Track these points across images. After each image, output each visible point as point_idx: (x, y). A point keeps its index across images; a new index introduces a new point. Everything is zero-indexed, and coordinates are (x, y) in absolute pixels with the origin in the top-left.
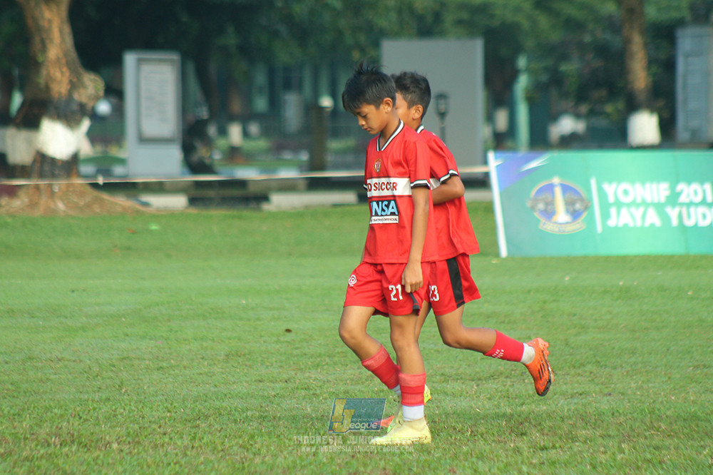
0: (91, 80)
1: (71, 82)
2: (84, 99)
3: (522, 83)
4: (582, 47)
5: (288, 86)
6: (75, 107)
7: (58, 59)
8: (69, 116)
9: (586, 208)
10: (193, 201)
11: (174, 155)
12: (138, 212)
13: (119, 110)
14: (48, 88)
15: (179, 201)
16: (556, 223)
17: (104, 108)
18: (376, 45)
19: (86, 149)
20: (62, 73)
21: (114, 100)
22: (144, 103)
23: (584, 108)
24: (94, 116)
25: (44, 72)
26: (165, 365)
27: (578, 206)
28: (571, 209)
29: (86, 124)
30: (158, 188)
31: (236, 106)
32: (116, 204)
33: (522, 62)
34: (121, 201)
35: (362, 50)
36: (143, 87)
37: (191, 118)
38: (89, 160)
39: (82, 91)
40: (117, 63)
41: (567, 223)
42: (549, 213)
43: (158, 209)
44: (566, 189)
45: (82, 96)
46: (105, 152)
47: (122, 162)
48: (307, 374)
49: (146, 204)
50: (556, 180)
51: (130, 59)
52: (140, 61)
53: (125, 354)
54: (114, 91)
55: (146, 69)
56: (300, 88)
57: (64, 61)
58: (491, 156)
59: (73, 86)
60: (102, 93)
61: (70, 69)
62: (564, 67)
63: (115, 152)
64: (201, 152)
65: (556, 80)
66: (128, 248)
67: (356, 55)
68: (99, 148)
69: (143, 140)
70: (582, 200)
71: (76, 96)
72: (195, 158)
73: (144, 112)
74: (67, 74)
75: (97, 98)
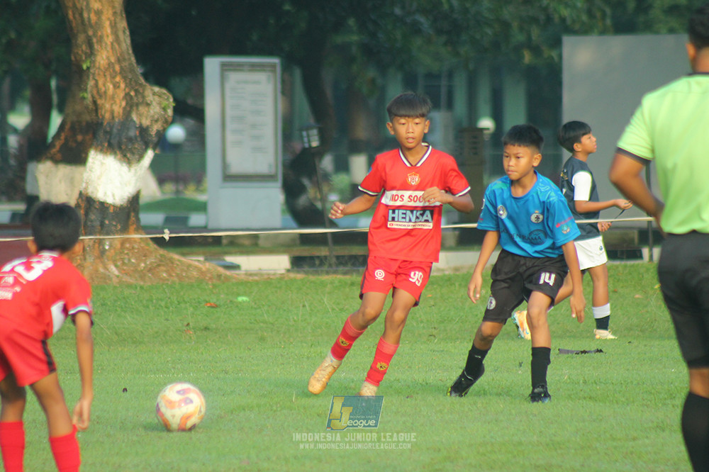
0: (154, 94)
1: (127, 96)
2: (146, 122)
6: (133, 133)
7: (110, 65)
8: (125, 143)
10: (297, 262)
11: (275, 196)
12: (219, 276)
13: (197, 135)
14: (97, 107)
17: (176, 133)
18: (557, 43)
19: (151, 190)
20: (116, 86)
21: (191, 122)
22: (230, 126)
24: (162, 143)
25: (91, 83)
29: (150, 155)
30: (253, 245)
31: (362, 130)
32: (189, 266)
34: (197, 261)
35: (536, 50)
36: (229, 102)
37: (298, 147)
38: (155, 206)
39: (142, 109)
40: (199, 70)
43: (249, 274)
45: (143, 117)
46: (178, 194)
47: (202, 207)
51: (212, 65)
52: (225, 68)
54: (190, 110)
55: (233, 77)
56: (450, 105)
57: (117, 68)
59: (131, 105)
60: (170, 112)
61: (125, 78)
63: (191, 193)
64: (311, 194)
66: (206, 329)
67: (527, 57)
68: (170, 189)
69: (230, 177)
71: (134, 117)
72: (302, 201)
73: (230, 137)
74: (122, 86)
75: (168, 123)
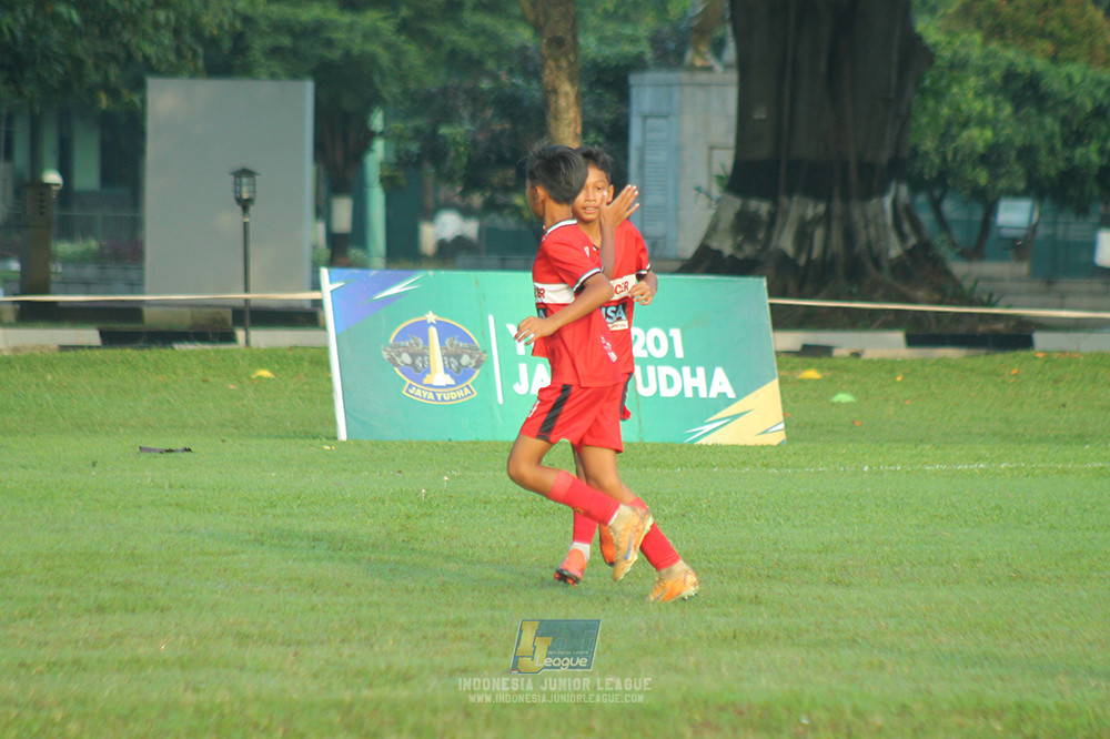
3: (378, 152)
4: (475, 96)
9: (479, 364)
16: (431, 386)
23: (477, 200)
27: (465, 360)
28: (454, 364)
33: (377, 121)
41: (448, 386)
42: (418, 371)
44: (445, 330)
50: (431, 317)
58: (324, 272)
62: (444, 130)
65: (434, 151)
67: (104, 101)
70: (473, 349)
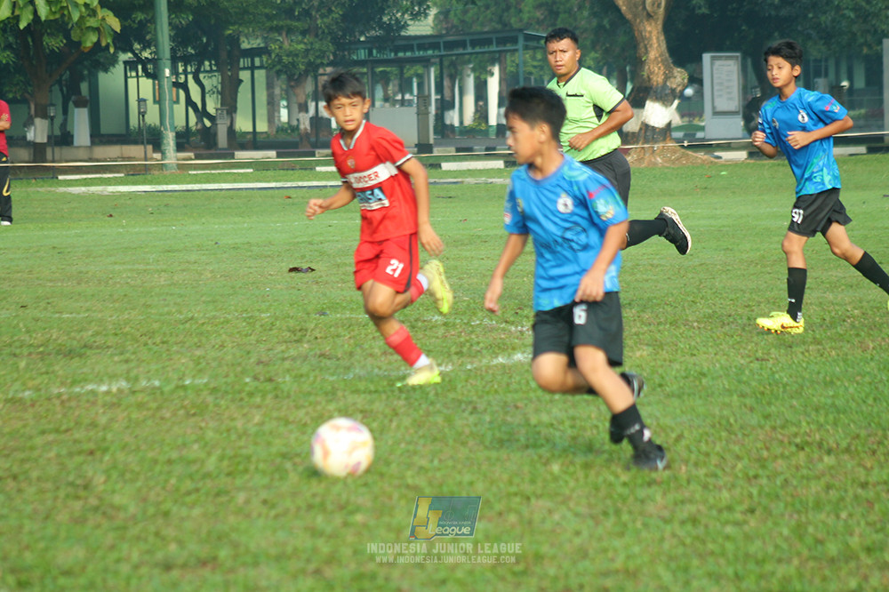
0: (678, 72)
1: (665, 73)
2: (674, 86)
5: (818, 74)
6: (668, 91)
7: (656, 58)
8: (664, 97)
10: (751, 155)
11: (738, 123)
12: (712, 162)
13: (700, 93)
14: (649, 79)
15: (742, 155)
17: (689, 92)
18: (880, 42)
19: (677, 121)
20: (659, 69)
21: (696, 86)
22: (716, 88)
24: (682, 96)
25: (647, 67)
26: (730, 268)
29: (676, 102)
30: (728, 147)
32: (697, 157)
34: (701, 155)
35: (869, 46)
36: (715, 76)
37: (750, 97)
38: (679, 128)
39: (672, 80)
40: (700, 59)
43: (727, 161)
45: (672, 84)
46: (690, 121)
47: (702, 129)
48: (830, 273)
49: (720, 158)
51: (707, 57)
52: (713, 58)
53: (703, 261)
54: (696, 80)
55: (718, 63)
56: (826, 75)
57: (659, 59)
59: (667, 78)
60: (686, 81)
61: (663, 64)
63: (696, 122)
66: (706, 188)
68: (686, 119)
69: (716, 113)
71: (668, 84)
73: (716, 93)
74: (662, 68)
75: (686, 87)
